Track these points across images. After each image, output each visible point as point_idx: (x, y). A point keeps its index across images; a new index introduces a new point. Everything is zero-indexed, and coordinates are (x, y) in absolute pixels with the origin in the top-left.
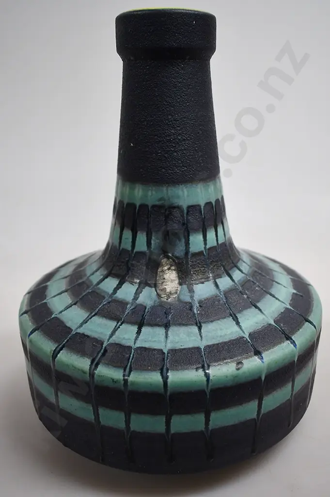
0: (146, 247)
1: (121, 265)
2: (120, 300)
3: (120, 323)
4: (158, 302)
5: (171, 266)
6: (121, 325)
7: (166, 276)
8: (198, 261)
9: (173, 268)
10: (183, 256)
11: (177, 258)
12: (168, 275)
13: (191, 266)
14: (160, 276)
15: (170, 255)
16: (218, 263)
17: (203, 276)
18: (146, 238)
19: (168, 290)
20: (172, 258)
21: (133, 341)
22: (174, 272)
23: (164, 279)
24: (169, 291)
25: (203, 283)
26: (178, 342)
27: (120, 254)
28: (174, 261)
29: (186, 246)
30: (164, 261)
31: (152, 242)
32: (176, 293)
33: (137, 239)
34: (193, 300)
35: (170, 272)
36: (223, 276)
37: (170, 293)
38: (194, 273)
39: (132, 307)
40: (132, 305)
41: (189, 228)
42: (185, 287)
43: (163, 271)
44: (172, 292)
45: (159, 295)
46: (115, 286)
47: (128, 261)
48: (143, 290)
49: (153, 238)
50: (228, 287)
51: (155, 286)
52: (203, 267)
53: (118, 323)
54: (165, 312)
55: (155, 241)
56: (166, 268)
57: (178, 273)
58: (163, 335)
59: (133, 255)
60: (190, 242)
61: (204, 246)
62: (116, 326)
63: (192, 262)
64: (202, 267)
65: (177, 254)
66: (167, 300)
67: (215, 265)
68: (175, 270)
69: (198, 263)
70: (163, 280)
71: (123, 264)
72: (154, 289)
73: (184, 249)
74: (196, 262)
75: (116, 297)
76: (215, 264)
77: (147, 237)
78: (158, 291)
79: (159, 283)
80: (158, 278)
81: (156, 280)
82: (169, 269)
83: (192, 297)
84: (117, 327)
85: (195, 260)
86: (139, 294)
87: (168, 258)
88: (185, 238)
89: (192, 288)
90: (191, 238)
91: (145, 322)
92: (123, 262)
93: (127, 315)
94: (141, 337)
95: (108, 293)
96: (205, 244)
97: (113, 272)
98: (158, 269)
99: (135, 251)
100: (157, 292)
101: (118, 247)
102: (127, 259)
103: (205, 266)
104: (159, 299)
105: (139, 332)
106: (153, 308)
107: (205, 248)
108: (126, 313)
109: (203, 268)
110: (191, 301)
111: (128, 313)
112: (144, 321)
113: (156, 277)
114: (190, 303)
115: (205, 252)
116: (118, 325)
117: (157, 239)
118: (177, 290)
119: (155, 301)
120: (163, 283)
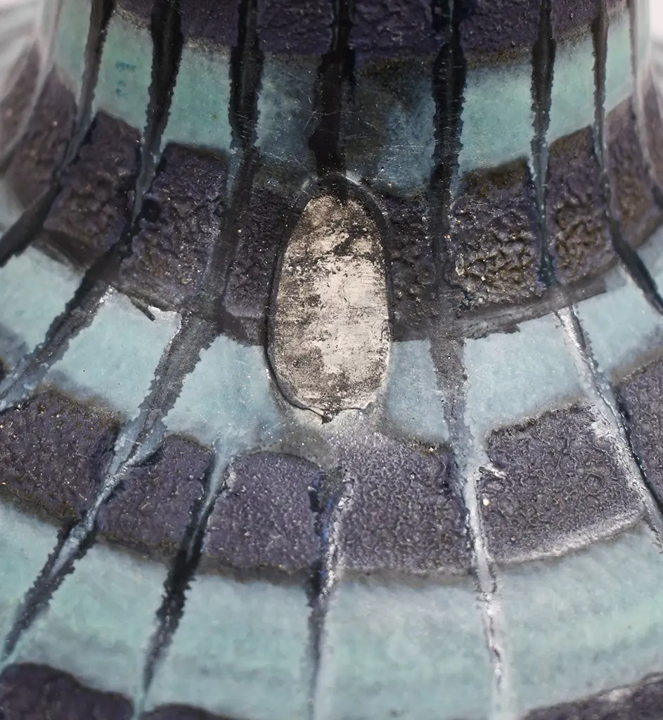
0: (229, 129)
1: (90, 196)
2: (81, 398)
3: (73, 542)
4: (280, 433)
5: (356, 233)
6: (80, 552)
7: (326, 288)
8: (495, 214)
9: (364, 246)
10: (422, 187)
11: (390, 196)
12: (335, 280)
13: (455, 237)
14: (293, 286)
15: (352, 178)
16: (589, 212)
17: (517, 291)
18: (226, 82)
19: (331, 368)
20: (359, 196)
21: (140, 661)
22: (368, 269)
23: (314, 300)
24: (335, 370)
25: (511, 328)
26: (375, 690)
27: (88, 138)
28: (370, 209)
29: (439, 135)
30: (319, 207)
31: (263, 106)
32: (374, 382)
33: (182, 78)
34: (457, 427)
35: (346, 265)
36: (610, 281)
37: (343, 383)
38: (467, 275)
39: (144, 452)
40: (141, 437)
41: (464, 45)
42: (418, 349)
43: (308, 261)
44: (354, 377)
45: (281, 392)
46: (59, 308)
47: (129, 183)
48: (203, 353)
49: (267, 84)
50: (634, 343)
51: (267, 338)
52: (520, 240)
53: (63, 537)
54: (313, 496)
55: (277, 102)
56: (327, 244)
57: (389, 275)
58: (296, 635)
59: (156, 159)
60: (464, 116)
61: (532, 134)
62: (53, 559)
63: (467, 217)
64: (511, 242)
65: (390, 176)
66: (325, 420)
67: (575, 228)
68: (371, 258)
69: (498, 223)
70: (308, 309)
71: (102, 194)
72: (256, 352)
73: (431, 149)
74: (482, 215)
75: (62, 377)
76: (577, 220)
77: (235, 74)
78: (280, 367)
79: (287, 324)
80: (280, 296)
81: (270, 305)
82: (341, 250)
83: (453, 410)
84: (60, 563)
85: (480, 205)
86: (181, 374)
87: (341, 192)
88: (439, 96)
89: (458, 360)
90: (471, 96)
91: (205, 550)
92: (102, 183)
93: (112, 496)
94: (184, 641)
95: (23, 347)
96: (541, 121)
97: (49, 223)
98: (283, 245)
99: (165, 139)
100: (273, 372)
101: (78, 100)
102: (123, 172)
103: (528, 235)
104: (282, 410)
105: (172, 609)
106: (249, 461)
107: (537, 144)
108: (110, 482)
109: (519, 247)
110: (446, 435)
111: (120, 486)
112: (199, 544)
113: (272, 290)
114: (445, 448)
115: (538, 162)
116: (66, 551)
117: (289, 94)
118: (379, 364)
119: (261, 426)
120: (305, 322)
